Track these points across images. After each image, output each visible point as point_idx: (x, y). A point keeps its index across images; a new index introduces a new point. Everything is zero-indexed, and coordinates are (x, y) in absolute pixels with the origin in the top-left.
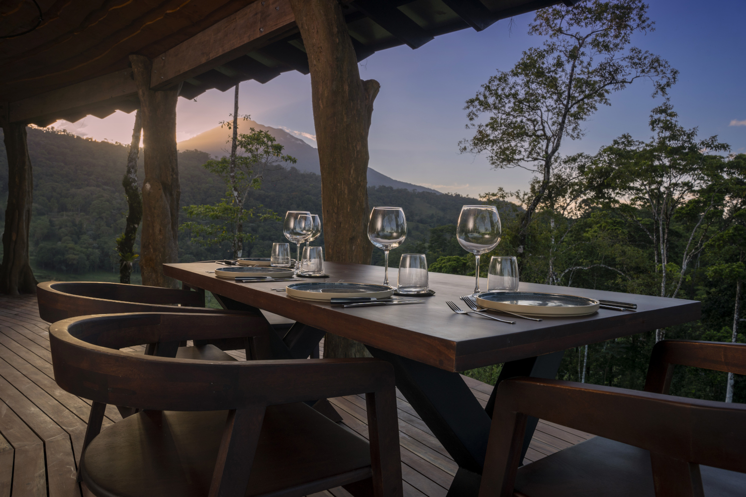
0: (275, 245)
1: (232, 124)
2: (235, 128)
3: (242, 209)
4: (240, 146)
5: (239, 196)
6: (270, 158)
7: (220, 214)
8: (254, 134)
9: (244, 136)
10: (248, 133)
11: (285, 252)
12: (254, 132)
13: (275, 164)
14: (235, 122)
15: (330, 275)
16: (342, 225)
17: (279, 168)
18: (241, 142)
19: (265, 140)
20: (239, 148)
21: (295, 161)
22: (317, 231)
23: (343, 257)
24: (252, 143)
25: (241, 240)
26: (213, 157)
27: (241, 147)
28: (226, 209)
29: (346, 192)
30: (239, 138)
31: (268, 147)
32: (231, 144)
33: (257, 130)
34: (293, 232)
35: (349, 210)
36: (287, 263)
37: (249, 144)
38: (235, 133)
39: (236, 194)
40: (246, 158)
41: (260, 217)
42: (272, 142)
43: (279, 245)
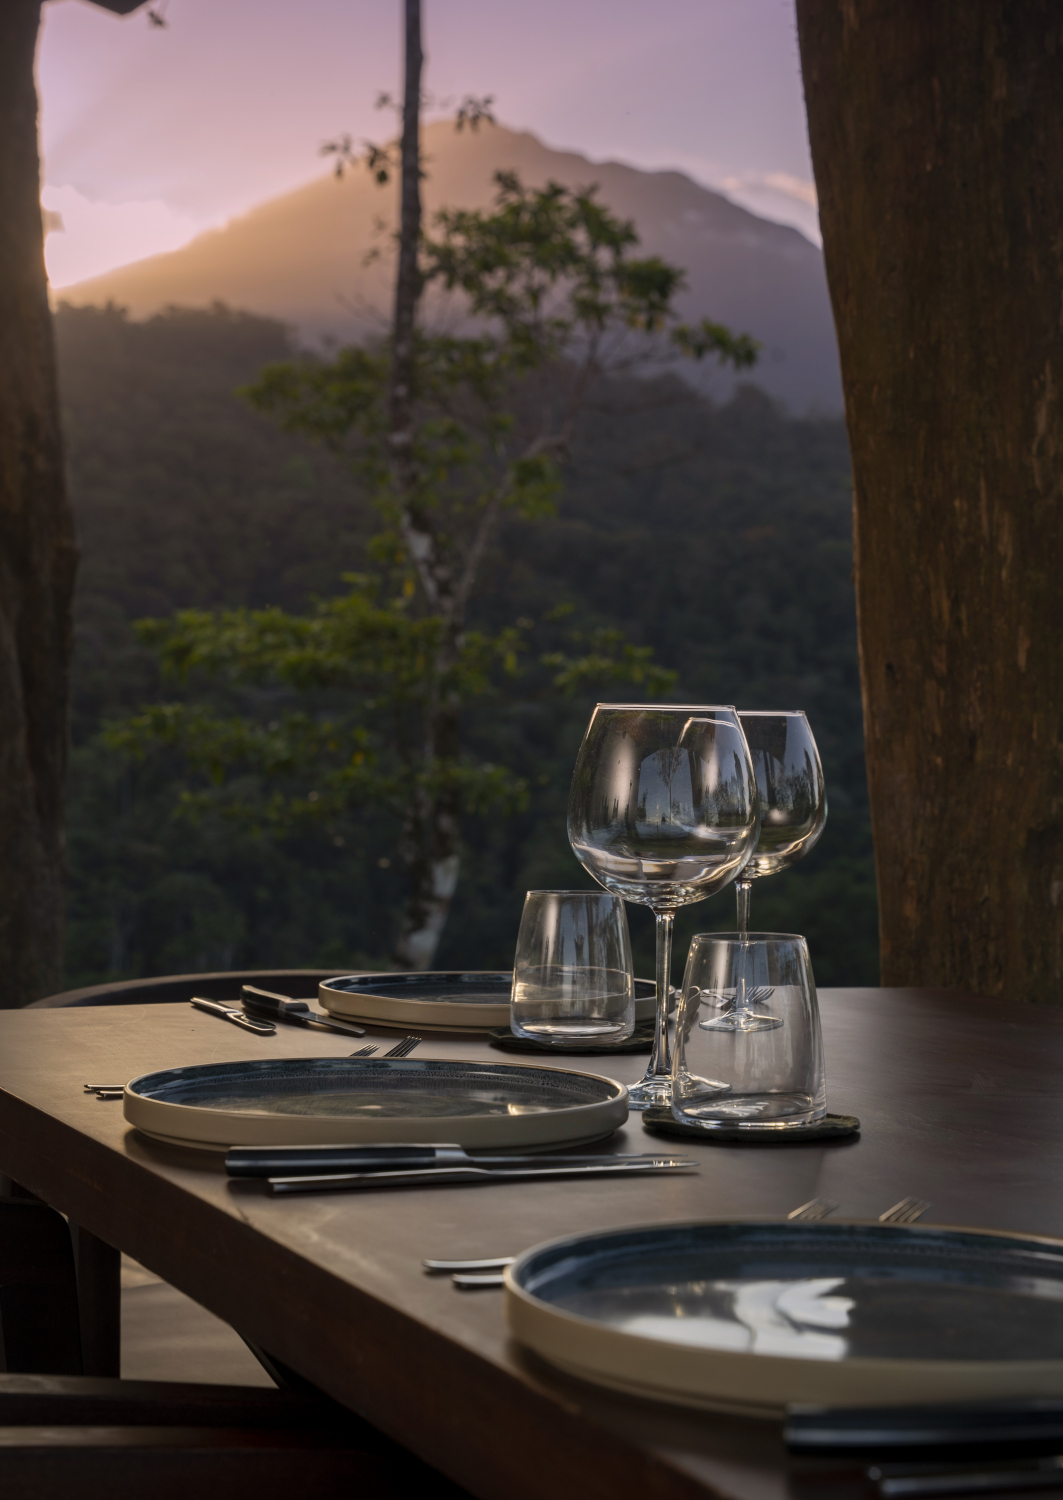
0: (539, 905)
1: (395, 154)
2: (412, 173)
3: (455, 630)
4: (441, 279)
5: (440, 554)
6: (606, 339)
7: (336, 660)
8: (515, 211)
9: (459, 222)
10: (485, 202)
11: (600, 944)
12: (513, 198)
13: (649, 371)
14: (410, 140)
15: (870, 1121)
16: (980, 755)
17: (670, 395)
18: (446, 257)
19: (580, 237)
20: (434, 289)
21: (745, 355)
22: (802, 813)
23: (991, 948)
24: (503, 261)
25: (451, 799)
26: (309, 341)
27: (449, 285)
28: (369, 633)
29: (1006, 546)
30: (435, 234)
31: (594, 277)
32: (388, 269)
33: (534, 181)
34: (632, 835)
35: (1022, 659)
36: (612, 1016)
37: (488, 268)
38: (411, 207)
39: (420, 545)
40: (475, 348)
41: (557, 669)
42: (618, 252)
43: (561, 902)
